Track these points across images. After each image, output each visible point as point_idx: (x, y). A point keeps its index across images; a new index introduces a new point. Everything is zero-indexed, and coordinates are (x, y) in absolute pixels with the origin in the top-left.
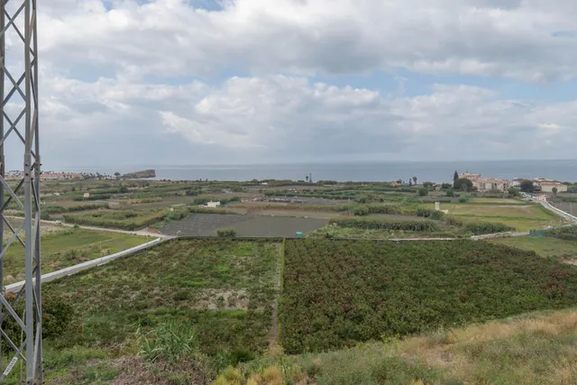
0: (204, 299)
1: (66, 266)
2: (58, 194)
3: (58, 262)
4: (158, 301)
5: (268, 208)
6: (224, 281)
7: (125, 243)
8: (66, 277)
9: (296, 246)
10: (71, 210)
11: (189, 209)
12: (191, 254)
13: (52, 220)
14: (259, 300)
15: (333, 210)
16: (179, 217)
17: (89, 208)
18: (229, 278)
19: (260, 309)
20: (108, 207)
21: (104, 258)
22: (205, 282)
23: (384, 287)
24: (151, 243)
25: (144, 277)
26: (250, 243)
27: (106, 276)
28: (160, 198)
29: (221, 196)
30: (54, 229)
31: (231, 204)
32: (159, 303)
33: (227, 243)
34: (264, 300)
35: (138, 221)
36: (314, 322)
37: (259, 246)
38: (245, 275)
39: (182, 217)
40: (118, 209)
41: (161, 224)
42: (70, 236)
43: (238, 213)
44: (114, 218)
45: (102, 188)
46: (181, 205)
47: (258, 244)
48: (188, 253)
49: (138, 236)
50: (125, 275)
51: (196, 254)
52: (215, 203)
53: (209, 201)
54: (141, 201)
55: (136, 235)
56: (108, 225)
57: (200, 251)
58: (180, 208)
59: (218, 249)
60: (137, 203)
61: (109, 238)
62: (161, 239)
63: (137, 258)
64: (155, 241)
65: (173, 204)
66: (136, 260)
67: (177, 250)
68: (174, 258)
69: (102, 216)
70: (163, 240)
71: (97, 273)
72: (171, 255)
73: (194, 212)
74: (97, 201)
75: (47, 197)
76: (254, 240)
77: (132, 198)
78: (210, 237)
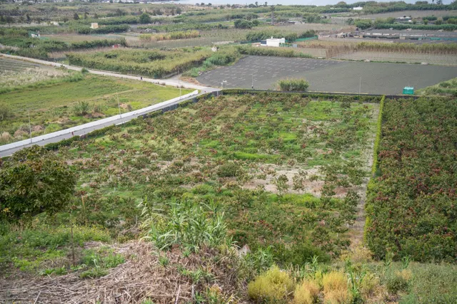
0: (260, 177)
1: (75, 124)
2: (55, 23)
3: (65, 119)
4: (197, 175)
5: (361, 47)
6: (289, 155)
7: (150, 94)
8: (76, 138)
9: (401, 108)
10: (77, 47)
11: (239, 49)
12: (241, 115)
13: (52, 60)
14: (339, 184)
16: (223, 61)
17: (100, 45)
18: (295, 151)
19: (341, 196)
20: (124, 44)
21: (123, 115)
22: (262, 155)
24: (185, 97)
25: (177, 143)
26: (329, 102)
27: (129, 139)
28: (197, 32)
29: (289, 30)
30: (56, 73)
31: (303, 42)
32: (198, 179)
34: (346, 185)
35: (168, 65)
36: (421, 220)
37: (343, 106)
38: (319, 147)
39: (229, 60)
40: (138, 47)
41: (199, 70)
42: (77, 84)
43: (313, 56)
44: (134, 60)
45: (115, 15)
46: (228, 42)
47: (341, 103)
48: (238, 113)
49: (167, 86)
50: (153, 139)
51: (248, 114)
52: (278, 40)
53: (269, 37)
54: (170, 36)
55: (164, 84)
56: (127, 71)
57: (255, 110)
58: (226, 46)
59: (281, 109)
60: (164, 38)
61: (130, 89)
62: (199, 91)
63: (168, 117)
64: (191, 94)
65: (216, 41)
66: (166, 120)
67: (221, 109)
68: (218, 119)
69: (118, 58)
70: (203, 93)
71: (115, 135)
72: (214, 115)
73: (247, 53)
74: (109, 35)
75: (43, 28)
76: (336, 98)
77: (157, 32)
78: (269, 91)
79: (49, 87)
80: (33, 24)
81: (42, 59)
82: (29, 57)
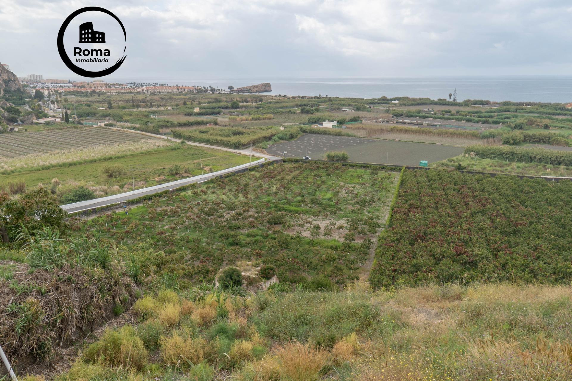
0: (299, 226)
1: (169, 181)
2: (169, 108)
3: (162, 177)
4: (251, 222)
5: (393, 130)
6: (324, 209)
7: (228, 161)
8: (167, 192)
9: (416, 177)
10: (181, 125)
11: (301, 129)
12: (294, 178)
13: (161, 134)
14: (359, 233)
15: (475, 136)
16: (288, 137)
17: (198, 123)
18: (330, 206)
19: (358, 242)
20: (216, 123)
21: (205, 176)
22: (304, 209)
23: (515, 233)
24: (255, 163)
25: (241, 198)
26: (362, 170)
27: (205, 193)
28: (272, 116)
29: (340, 116)
30: (162, 143)
31: (350, 125)
32: (252, 225)
33: (337, 168)
34: (364, 233)
35: (244, 139)
36: (414, 261)
37: (372, 173)
38: (349, 204)
39: (292, 137)
40: (226, 126)
41: (269, 144)
42: (176, 152)
43: (356, 135)
44: (220, 135)
45: (213, 102)
46: (294, 124)
47: (371, 171)
48: (292, 176)
49: (242, 155)
50: (224, 194)
51: (299, 178)
52: (331, 123)
53: (325, 120)
54: (251, 118)
55: (240, 153)
56: (214, 142)
57: (305, 175)
58: (291, 127)
59: (325, 174)
60: (247, 120)
61: (214, 156)
62: (266, 159)
63: (237, 178)
64: (259, 161)
65: (285, 122)
66: (236, 180)
67: (279, 173)
68: (276, 180)
69: (209, 133)
70: (268, 161)
71: (196, 190)
72: (273, 178)
73: (307, 132)
74: (207, 116)
75: (159, 111)
76: (368, 167)
77: (242, 115)
78: (318, 160)
79: (155, 154)
80: (154, 109)
81: (154, 133)
82: (146, 132)
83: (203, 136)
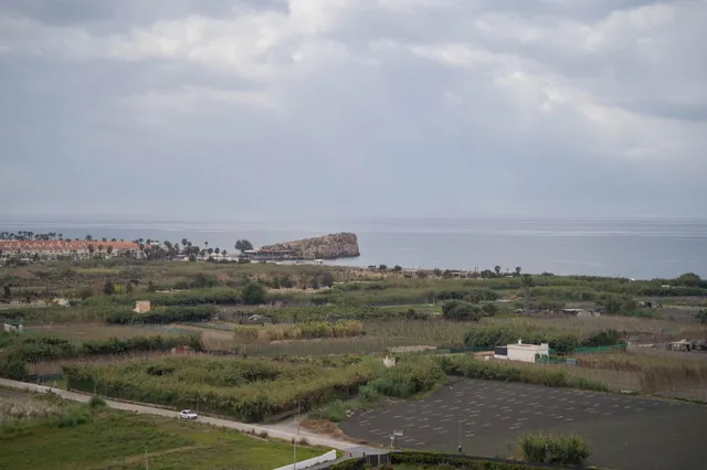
2: (63, 302)
10: (93, 351)
11: (445, 363)
13: (32, 379)
16: (404, 387)
17: (144, 346)
20: (197, 346)
24: (308, 464)
28: (360, 325)
29: (561, 328)
30: (30, 407)
31: (589, 356)
35: (278, 393)
39: (418, 387)
40: (225, 353)
41: (350, 406)
42: (73, 432)
43: (610, 386)
44: (208, 380)
45: (192, 286)
46: (421, 348)
49: (271, 440)
52: (534, 347)
53: (513, 341)
54: (299, 330)
55: (264, 435)
56: (188, 402)
58: (415, 356)
60: (286, 336)
61: (186, 444)
62: (340, 454)
64: (321, 459)
65: (397, 345)
69: (176, 374)
70: (346, 458)
73: (460, 374)
74: (172, 326)
75: (31, 311)
77: (275, 321)
78: (497, 459)
79: (8, 439)
80: (16, 304)
81: (11, 377)
83: (157, 383)
